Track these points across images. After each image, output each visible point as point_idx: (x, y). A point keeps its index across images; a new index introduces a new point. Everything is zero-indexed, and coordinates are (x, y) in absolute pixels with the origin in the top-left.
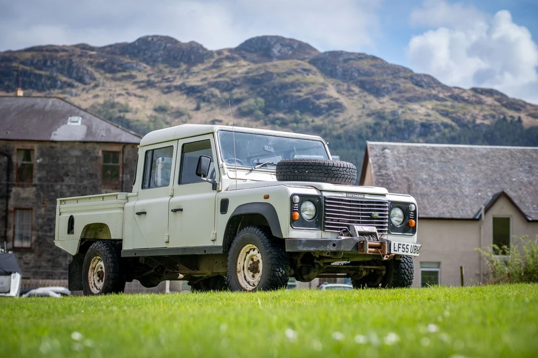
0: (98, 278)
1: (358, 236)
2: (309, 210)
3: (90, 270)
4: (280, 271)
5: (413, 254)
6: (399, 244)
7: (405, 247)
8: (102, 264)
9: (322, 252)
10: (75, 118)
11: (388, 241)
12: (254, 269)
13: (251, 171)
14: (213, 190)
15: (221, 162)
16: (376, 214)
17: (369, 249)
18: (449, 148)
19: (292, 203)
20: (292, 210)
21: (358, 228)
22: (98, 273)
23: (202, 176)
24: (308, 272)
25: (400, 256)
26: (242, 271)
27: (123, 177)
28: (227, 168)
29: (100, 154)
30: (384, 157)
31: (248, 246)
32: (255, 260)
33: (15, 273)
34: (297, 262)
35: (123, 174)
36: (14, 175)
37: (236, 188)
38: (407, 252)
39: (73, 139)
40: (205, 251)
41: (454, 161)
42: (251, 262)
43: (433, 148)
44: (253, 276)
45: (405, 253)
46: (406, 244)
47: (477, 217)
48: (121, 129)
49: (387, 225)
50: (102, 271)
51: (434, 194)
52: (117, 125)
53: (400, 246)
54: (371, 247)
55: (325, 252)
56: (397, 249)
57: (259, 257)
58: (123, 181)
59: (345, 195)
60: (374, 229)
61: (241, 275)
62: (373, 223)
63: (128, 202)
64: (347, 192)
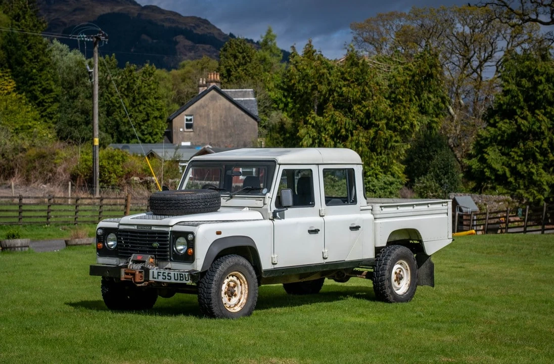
5: (179, 281)
6: (158, 272)
7: (166, 275)
16: (157, 244)
17: (124, 276)
38: (169, 279)
45: (167, 281)
53: (159, 274)
56: (156, 276)
59: (136, 227)
64: (138, 225)
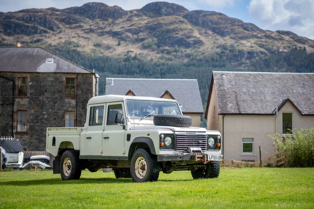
0: (68, 168)
1: (192, 153)
2: (168, 141)
3: (64, 164)
4: (155, 170)
5: (219, 160)
7: (215, 157)
8: (70, 161)
9: (175, 161)
10: (50, 59)
11: (206, 155)
12: (143, 168)
13: (141, 119)
14: (123, 129)
15: (127, 116)
16: (201, 141)
17: (197, 159)
18: (259, 74)
19: (160, 138)
20: (160, 141)
21: (192, 149)
22: (68, 166)
23: (118, 123)
24: (169, 169)
25: (213, 161)
26: (137, 169)
27: (77, 92)
28: (130, 118)
29: (64, 79)
30: (222, 80)
31: (140, 157)
32: (143, 164)
33: (21, 152)
34: (163, 165)
35: (77, 90)
36: (17, 92)
37: (134, 129)
38: (216, 159)
39: (49, 71)
40: (120, 159)
41: (261, 81)
42: (142, 165)
43: (250, 74)
44: (143, 172)
46: (215, 155)
47: (274, 113)
48: (75, 65)
49: (206, 146)
50: (70, 165)
51: (250, 100)
52: (73, 63)
53: (212, 156)
54: (198, 158)
55: (176, 161)
56: (211, 158)
57: (145, 163)
58: (77, 95)
59: (186, 133)
60: (200, 149)
61: (137, 171)
62: (200, 146)
63: (82, 131)
64: (187, 132)
